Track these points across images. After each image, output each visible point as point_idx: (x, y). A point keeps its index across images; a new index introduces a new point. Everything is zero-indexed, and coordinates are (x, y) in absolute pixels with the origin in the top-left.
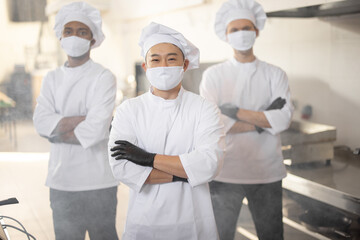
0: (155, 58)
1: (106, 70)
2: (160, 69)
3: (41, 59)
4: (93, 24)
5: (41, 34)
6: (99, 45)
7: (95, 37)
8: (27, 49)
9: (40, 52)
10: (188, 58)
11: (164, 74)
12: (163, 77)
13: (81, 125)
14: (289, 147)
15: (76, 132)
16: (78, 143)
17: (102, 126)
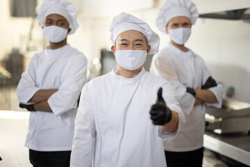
0: (124, 42)
1: (79, 53)
2: (128, 52)
3: (31, 45)
4: (70, 16)
5: (32, 26)
6: (74, 32)
7: (71, 26)
8: (22, 37)
9: (30, 39)
10: (151, 44)
11: (131, 56)
12: (130, 58)
13: (54, 95)
14: (220, 120)
15: (50, 101)
16: (50, 111)
17: (71, 97)
